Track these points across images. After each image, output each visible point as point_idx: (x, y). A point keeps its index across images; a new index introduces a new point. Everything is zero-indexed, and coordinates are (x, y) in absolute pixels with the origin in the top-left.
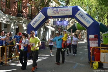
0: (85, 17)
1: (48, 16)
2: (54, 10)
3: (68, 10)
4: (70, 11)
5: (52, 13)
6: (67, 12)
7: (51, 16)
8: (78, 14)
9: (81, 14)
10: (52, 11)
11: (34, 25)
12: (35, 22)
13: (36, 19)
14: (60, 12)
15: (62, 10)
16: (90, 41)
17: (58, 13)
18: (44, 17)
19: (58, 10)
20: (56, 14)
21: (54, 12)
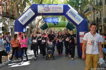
0: (76, 15)
1: (38, 13)
2: (45, 7)
3: (60, 8)
4: (61, 8)
5: (43, 10)
6: (58, 10)
7: (41, 13)
8: (69, 12)
9: (72, 12)
10: (43, 8)
11: (22, 22)
12: (24, 18)
13: (25, 16)
14: (51, 10)
15: (53, 8)
16: (80, 38)
17: (49, 10)
18: (34, 14)
19: (49, 7)
20: (47, 11)
21: (45, 9)
